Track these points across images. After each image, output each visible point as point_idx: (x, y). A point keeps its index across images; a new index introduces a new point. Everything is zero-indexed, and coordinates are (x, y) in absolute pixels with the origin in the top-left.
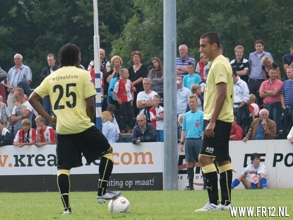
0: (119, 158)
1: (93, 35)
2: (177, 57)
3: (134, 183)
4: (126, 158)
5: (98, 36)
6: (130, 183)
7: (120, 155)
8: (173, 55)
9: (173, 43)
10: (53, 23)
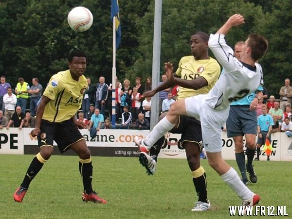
0: (124, 138)
1: (112, 67)
2: (160, 82)
3: (132, 153)
4: (128, 139)
5: (115, 68)
6: (130, 153)
7: (125, 137)
8: (157, 81)
9: (158, 73)
10: (94, 59)
